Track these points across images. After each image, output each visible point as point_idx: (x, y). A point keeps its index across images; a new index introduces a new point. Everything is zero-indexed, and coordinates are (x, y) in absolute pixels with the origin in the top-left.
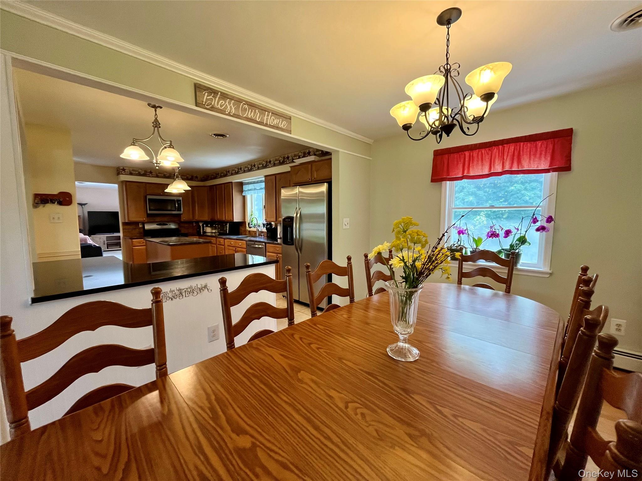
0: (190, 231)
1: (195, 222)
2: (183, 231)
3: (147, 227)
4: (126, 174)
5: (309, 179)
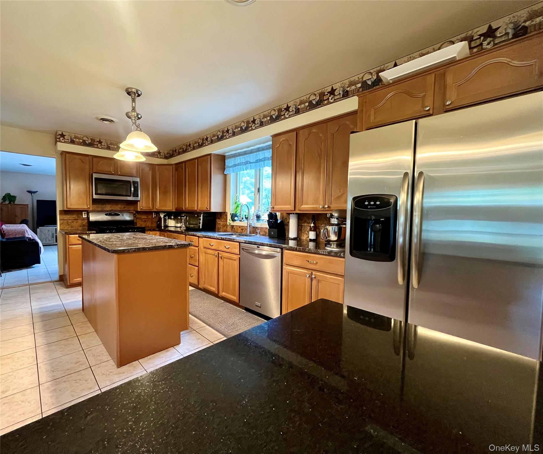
0: (149, 224)
1: (155, 212)
2: (140, 224)
3: (93, 218)
4: (65, 142)
5: (427, 109)
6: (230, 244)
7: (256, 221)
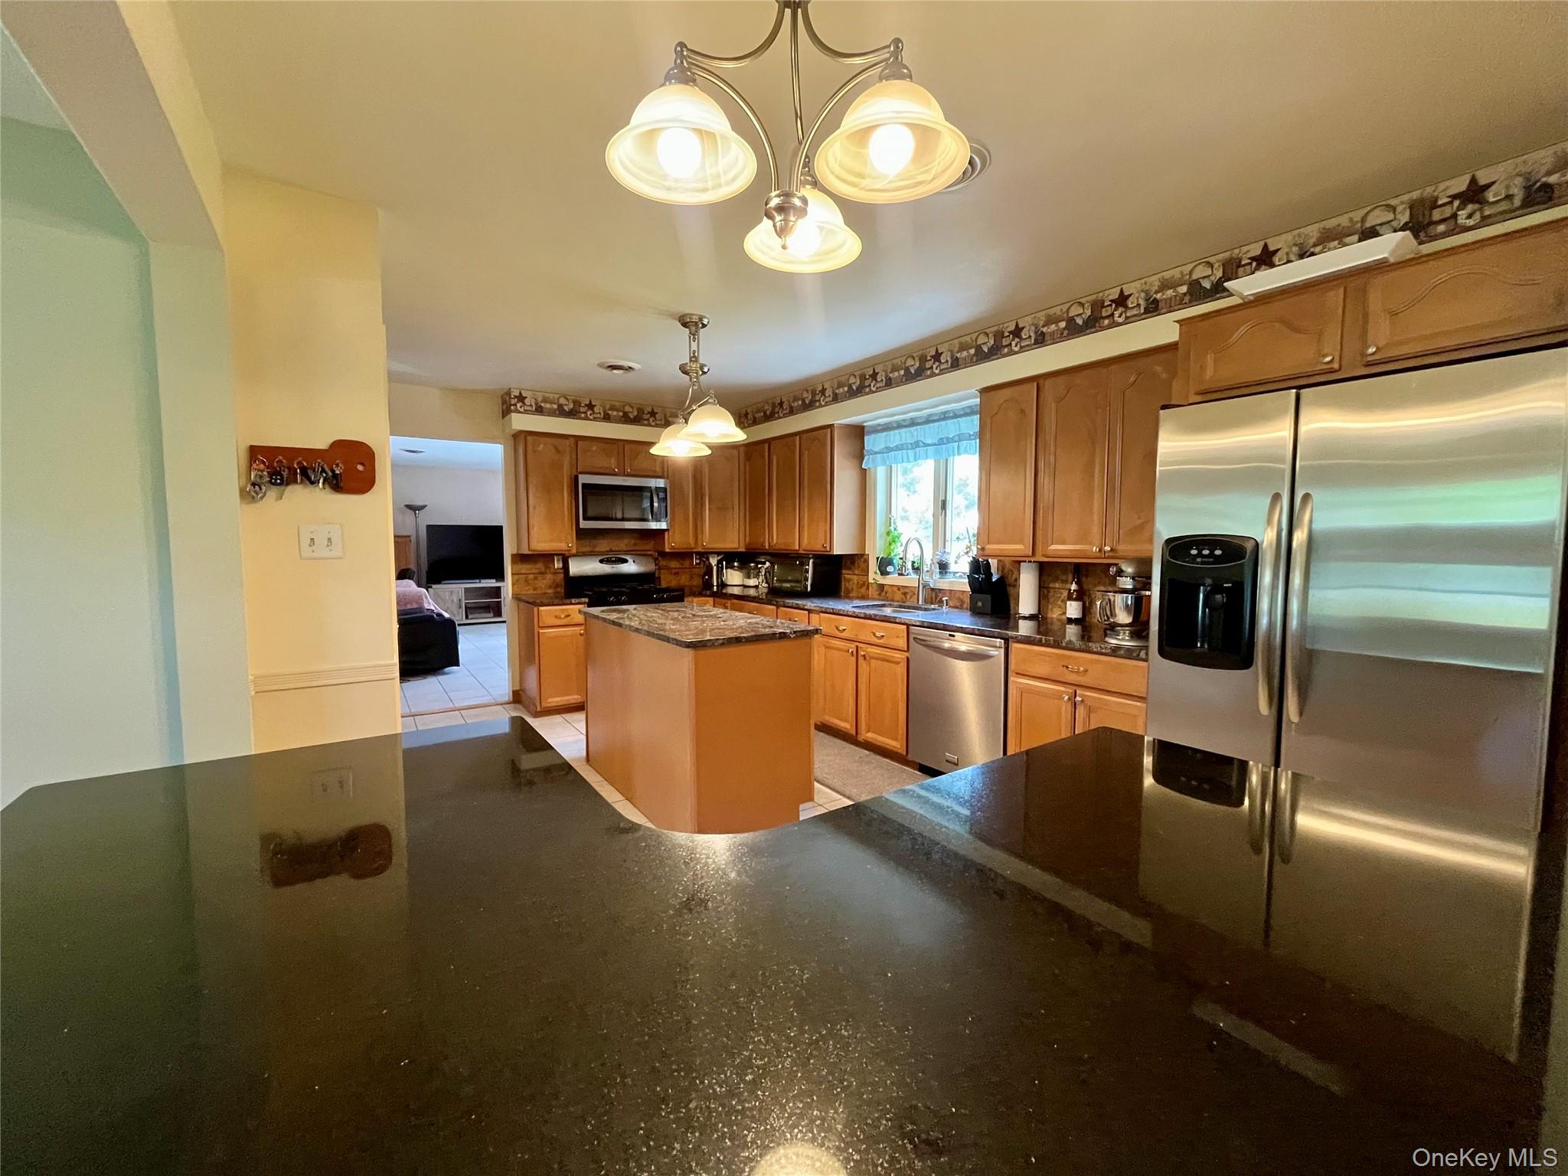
0: (684, 580)
1: (697, 553)
2: (667, 581)
3: (580, 567)
4: (526, 412)
5: (1328, 359)
6: (885, 629)
7: (938, 576)
